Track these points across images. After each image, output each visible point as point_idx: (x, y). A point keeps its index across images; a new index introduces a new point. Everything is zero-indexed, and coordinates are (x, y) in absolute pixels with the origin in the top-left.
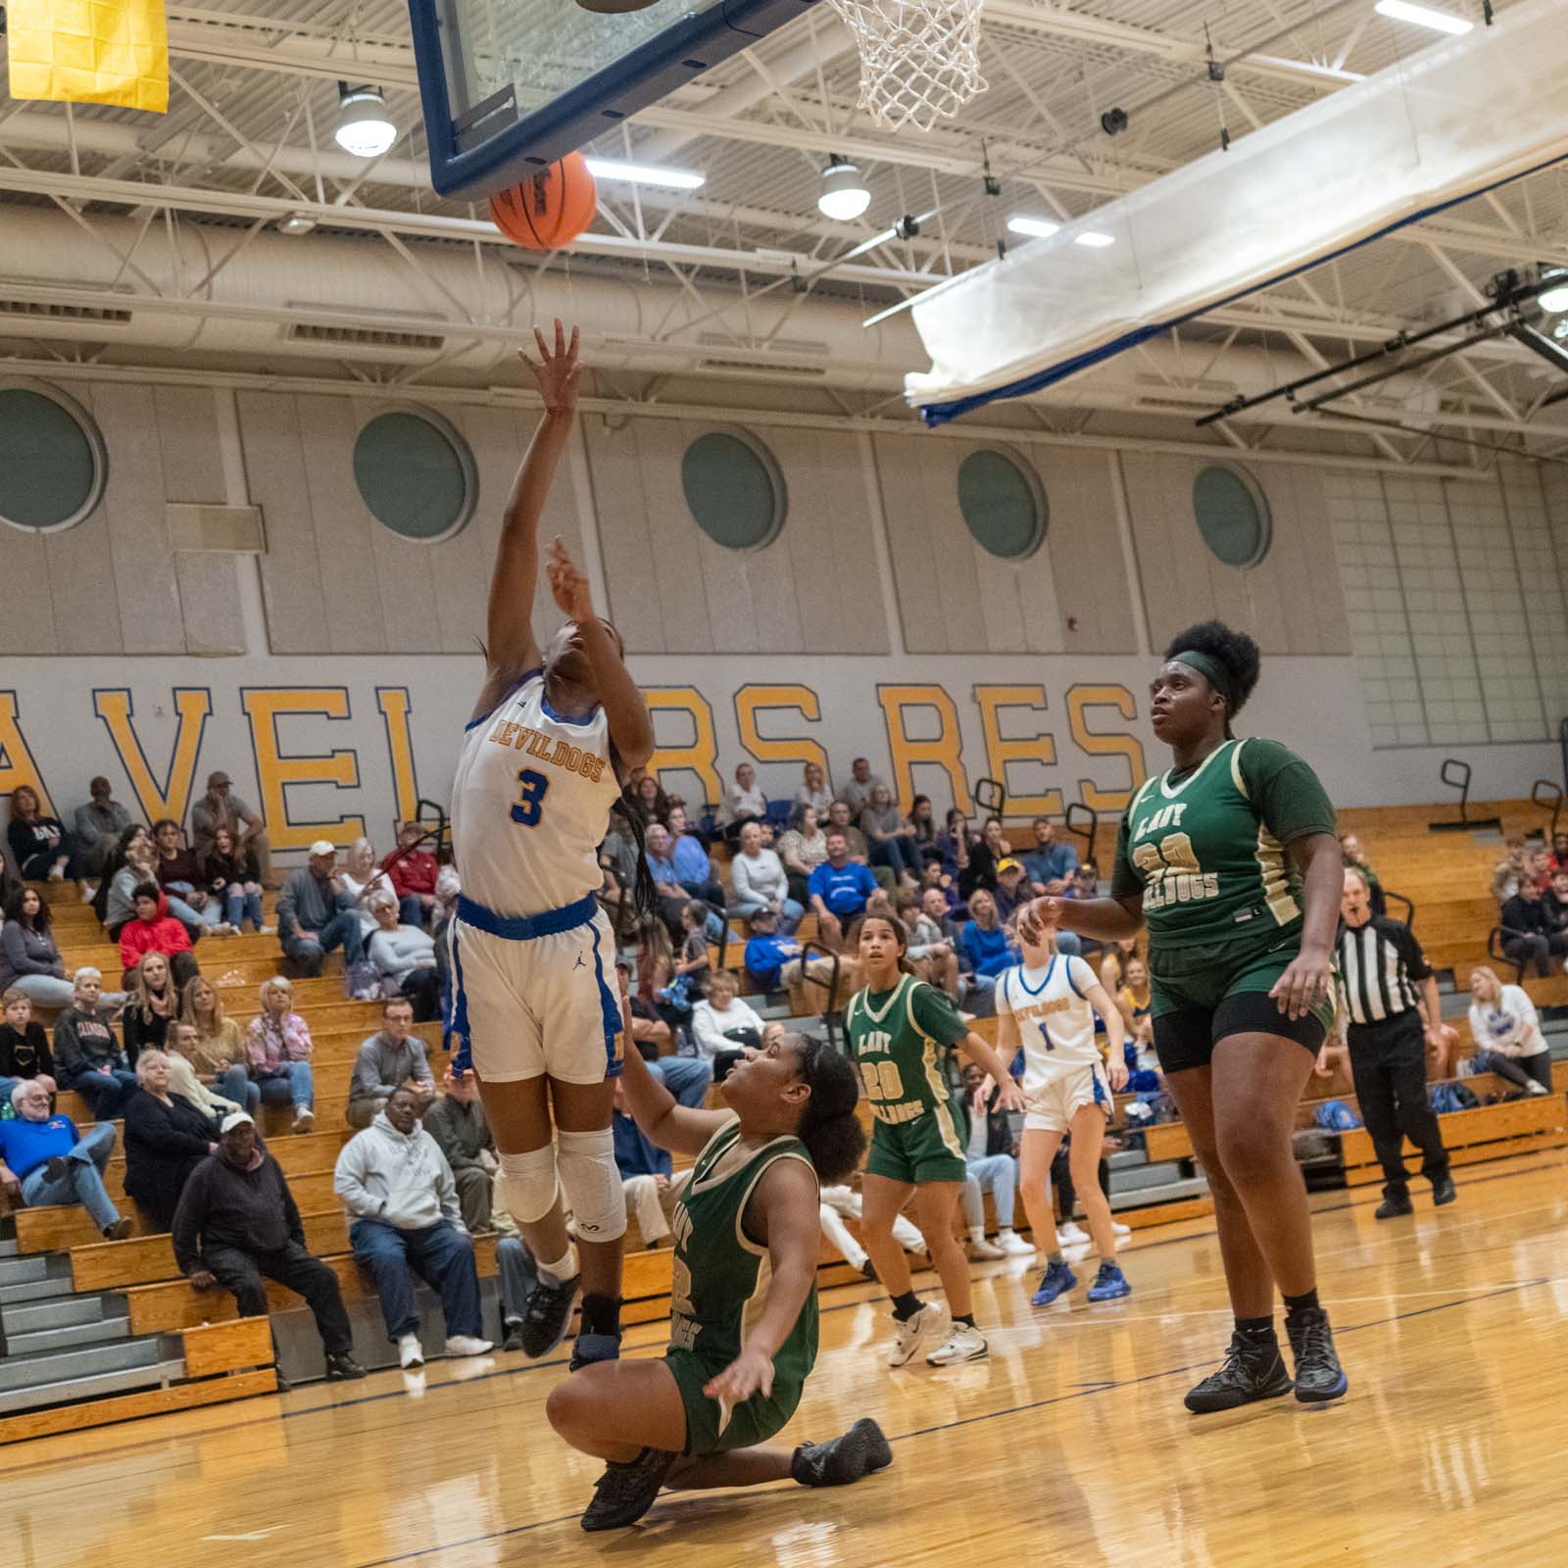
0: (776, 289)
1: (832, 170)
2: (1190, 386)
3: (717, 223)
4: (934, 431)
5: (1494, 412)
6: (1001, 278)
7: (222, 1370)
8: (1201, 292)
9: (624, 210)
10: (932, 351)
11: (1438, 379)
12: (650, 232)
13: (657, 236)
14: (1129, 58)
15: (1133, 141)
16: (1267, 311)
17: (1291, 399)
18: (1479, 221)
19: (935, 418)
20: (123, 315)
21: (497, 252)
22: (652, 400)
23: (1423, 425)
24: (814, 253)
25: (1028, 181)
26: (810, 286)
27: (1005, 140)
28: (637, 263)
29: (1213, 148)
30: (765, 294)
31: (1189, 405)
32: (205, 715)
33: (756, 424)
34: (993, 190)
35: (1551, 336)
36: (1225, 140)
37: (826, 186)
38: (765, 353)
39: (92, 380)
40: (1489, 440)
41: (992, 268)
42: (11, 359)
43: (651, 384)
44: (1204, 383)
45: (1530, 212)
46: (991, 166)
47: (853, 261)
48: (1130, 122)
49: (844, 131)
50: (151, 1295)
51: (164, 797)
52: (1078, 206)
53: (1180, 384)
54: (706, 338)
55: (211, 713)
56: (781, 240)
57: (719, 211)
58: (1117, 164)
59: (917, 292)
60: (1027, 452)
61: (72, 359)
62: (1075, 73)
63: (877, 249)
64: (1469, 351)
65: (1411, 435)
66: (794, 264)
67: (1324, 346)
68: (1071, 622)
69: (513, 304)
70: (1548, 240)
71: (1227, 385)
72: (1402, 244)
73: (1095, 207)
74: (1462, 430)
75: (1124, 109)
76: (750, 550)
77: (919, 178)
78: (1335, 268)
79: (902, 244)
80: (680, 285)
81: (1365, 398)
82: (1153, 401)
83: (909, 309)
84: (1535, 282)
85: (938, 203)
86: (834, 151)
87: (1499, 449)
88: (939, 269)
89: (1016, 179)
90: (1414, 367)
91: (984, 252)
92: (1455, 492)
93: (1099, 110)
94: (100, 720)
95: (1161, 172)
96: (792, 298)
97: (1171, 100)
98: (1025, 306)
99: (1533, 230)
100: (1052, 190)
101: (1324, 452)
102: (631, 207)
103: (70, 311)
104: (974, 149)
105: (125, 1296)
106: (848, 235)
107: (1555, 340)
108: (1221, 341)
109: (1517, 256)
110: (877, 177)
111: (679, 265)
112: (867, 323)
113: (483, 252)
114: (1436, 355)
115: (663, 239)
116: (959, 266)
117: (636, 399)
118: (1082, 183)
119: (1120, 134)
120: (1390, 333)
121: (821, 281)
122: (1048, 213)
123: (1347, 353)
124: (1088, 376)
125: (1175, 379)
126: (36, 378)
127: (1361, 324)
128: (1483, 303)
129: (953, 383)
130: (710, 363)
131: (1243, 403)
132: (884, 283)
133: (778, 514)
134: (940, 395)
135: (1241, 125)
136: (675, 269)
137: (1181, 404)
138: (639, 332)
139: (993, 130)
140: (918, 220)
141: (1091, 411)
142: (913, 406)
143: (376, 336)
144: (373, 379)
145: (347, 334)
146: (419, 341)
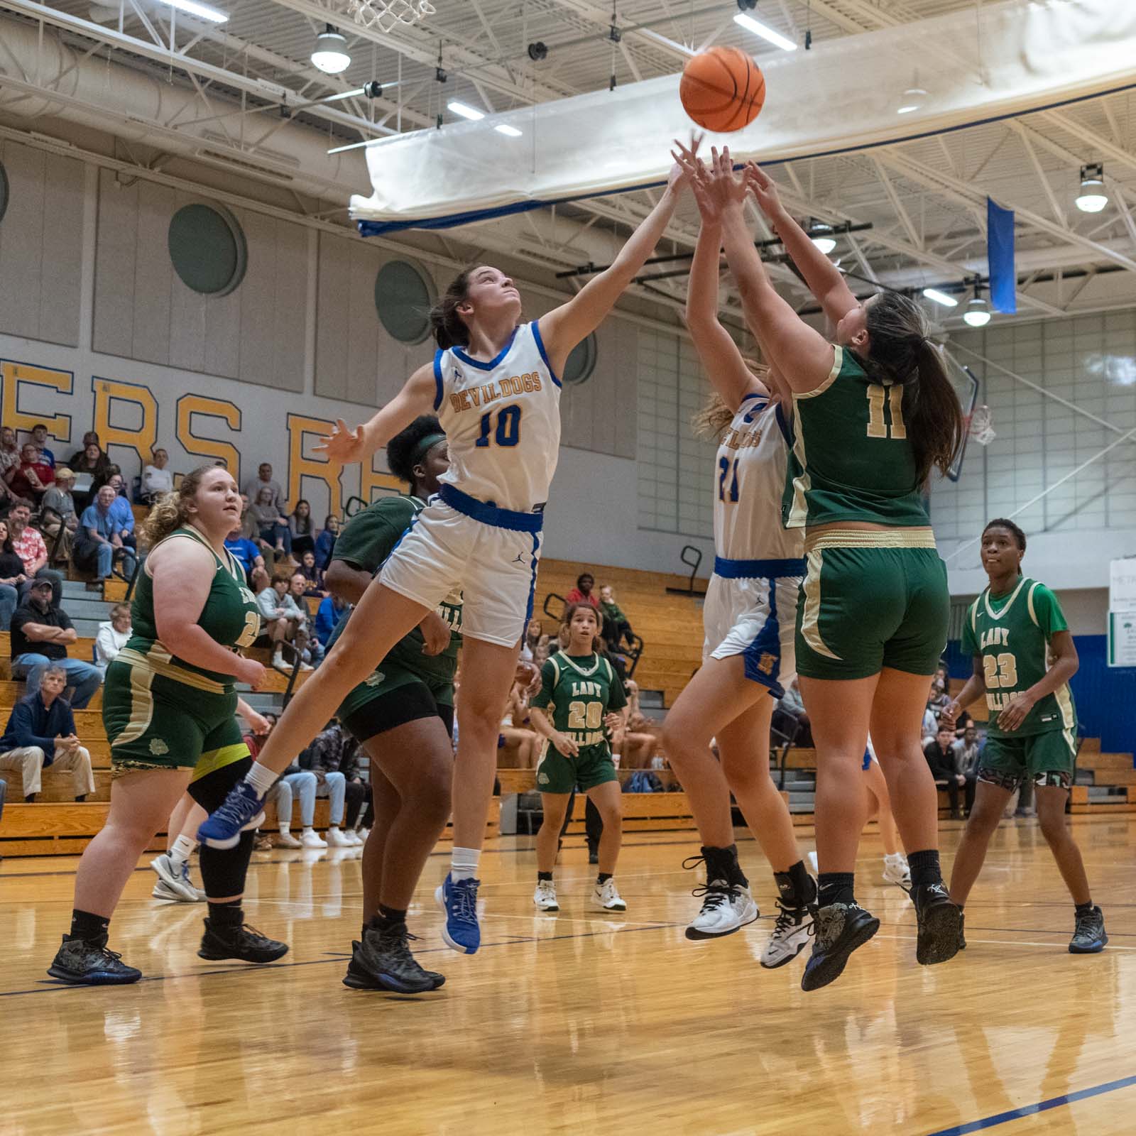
0: (267, 110)
1: (326, 35)
2: (556, 248)
3: (231, 52)
4: (365, 239)
6: (435, 142)
9: (162, 25)
10: (374, 182)
12: (180, 46)
13: (184, 50)
14: (557, 9)
15: (549, 68)
16: (621, 208)
18: (779, 179)
19: (368, 231)
21: (57, 32)
22: (157, 170)
24: (301, 91)
25: (469, 78)
26: (294, 114)
27: (458, 44)
28: (165, 67)
29: (603, 87)
30: (258, 113)
31: (555, 261)
33: (234, 205)
34: (441, 78)
36: (613, 84)
37: (319, 46)
38: (250, 155)
41: (430, 133)
43: (158, 158)
44: (568, 249)
45: (812, 183)
46: (443, 61)
47: (330, 104)
48: (549, 54)
49: (340, 10)
52: (501, 104)
53: (550, 247)
54: (206, 133)
56: (278, 76)
57: (235, 44)
58: (534, 80)
59: (373, 137)
60: (431, 269)
62: (517, 10)
63: (348, 99)
66: (284, 96)
69: (62, 74)
70: (821, 203)
71: (583, 253)
73: (513, 107)
75: (546, 44)
76: (211, 296)
77: (389, 56)
79: (368, 100)
80: (195, 90)
81: (678, 284)
82: (529, 253)
83: (365, 147)
85: (400, 78)
86: (331, 22)
88: (391, 124)
89: (459, 74)
91: (427, 121)
93: (529, 39)
95: (565, 94)
96: (278, 120)
97: (582, 45)
98: (450, 166)
100: (485, 88)
101: (641, 314)
102: (168, 24)
104: (433, 45)
106: (330, 84)
108: (584, 221)
110: (358, 48)
111: (197, 76)
112: (330, 152)
113: (45, 30)
115: (187, 54)
116: (407, 127)
117: (145, 166)
118: (505, 88)
119: (540, 61)
121: (302, 112)
122: (477, 102)
123: (671, 250)
124: (486, 225)
125: (548, 241)
127: (684, 232)
128: (770, 236)
129: (386, 208)
130: (207, 153)
131: (590, 268)
132: (349, 125)
133: (237, 274)
134: (374, 216)
135: (627, 75)
136: (194, 80)
137: (548, 259)
138: (156, 118)
139: (450, 35)
140: (383, 86)
141: (484, 250)
142: (353, 218)
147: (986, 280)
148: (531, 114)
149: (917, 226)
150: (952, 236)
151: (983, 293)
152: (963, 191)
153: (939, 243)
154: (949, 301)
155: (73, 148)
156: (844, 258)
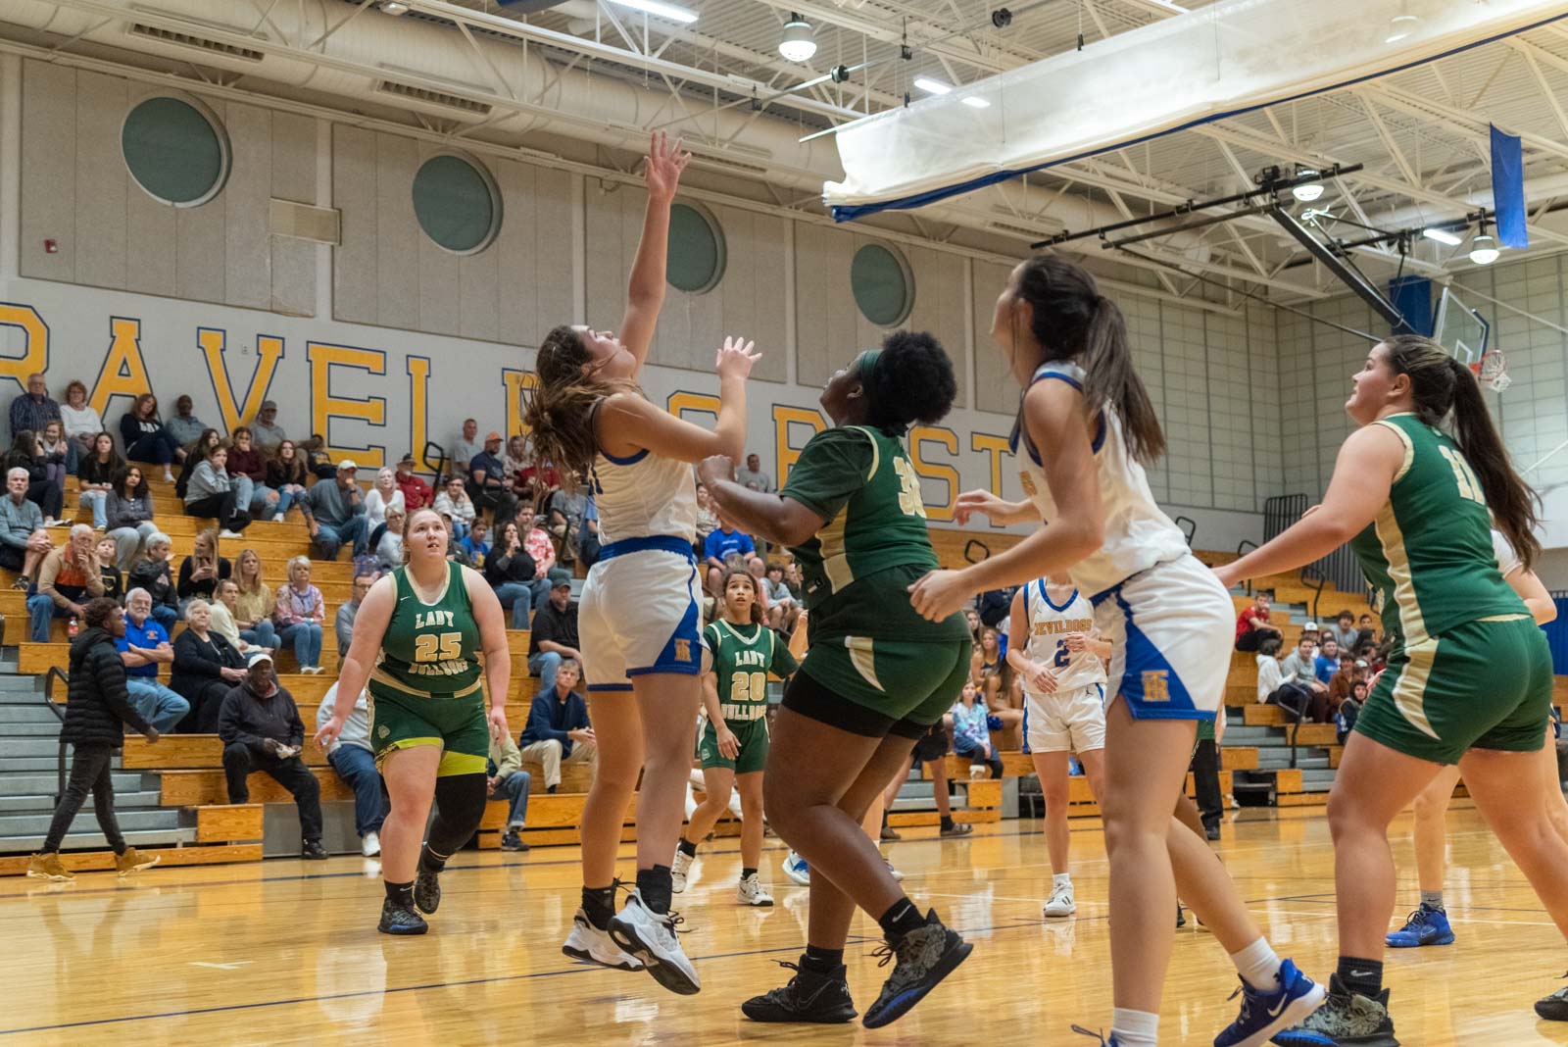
0: (739, 105)
1: (792, 25)
2: (1030, 218)
3: (702, 51)
4: (840, 225)
5: (1249, 268)
6: (904, 121)
7: (224, 840)
8: (1048, 151)
9: (636, 32)
10: (846, 167)
11: (1211, 238)
12: (653, 50)
13: (658, 54)
15: (1013, 34)
16: (1094, 172)
17: (1103, 238)
18: (1258, 127)
19: (842, 216)
20: (257, 55)
21: (539, 49)
23: (1196, 271)
24: (770, 84)
25: (934, 52)
26: (764, 107)
27: (921, 20)
28: (641, 72)
29: (1071, 48)
30: (730, 108)
31: (1029, 232)
32: (279, 358)
33: (712, 202)
34: (907, 56)
35: (1298, 218)
36: (1081, 43)
37: (786, 36)
38: (724, 151)
39: (228, 100)
40: (1242, 288)
41: (899, 112)
42: (170, 75)
44: (1042, 219)
45: (1295, 126)
46: (908, 38)
47: (799, 93)
48: (1013, 19)
50: (180, 778)
51: (240, 413)
52: (968, 75)
53: (1024, 217)
54: (684, 134)
55: (283, 357)
56: (747, 70)
57: (705, 42)
58: (1000, 48)
59: (842, 122)
60: (905, 250)
61: (215, 82)
63: (816, 86)
64: (1238, 221)
65: (1183, 275)
66: (755, 89)
67: (1132, 203)
69: (546, 89)
70: (1306, 148)
71: (1058, 222)
72: (1199, 136)
73: (979, 78)
74: (1224, 277)
75: (1010, 10)
76: (694, 293)
77: (855, 38)
78: (1147, 147)
79: (836, 86)
80: (670, 93)
81: (1157, 244)
82: (1002, 226)
83: (835, 133)
84: (1292, 177)
85: (866, 59)
86: (794, 10)
87: (1249, 295)
88: (859, 107)
89: (924, 49)
90: (1196, 227)
91: (894, 100)
92: (1212, 322)
93: (992, 7)
94: (200, 353)
95: (1032, 59)
96: (750, 114)
98: (919, 143)
99: (1296, 140)
100: (950, 61)
101: (1121, 280)
102: (641, 30)
103: (218, 46)
104: (897, 23)
105: (159, 776)
106: (797, 73)
107: (1301, 221)
108: (1057, 188)
109: (1282, 157)
110: (825, 34)
111: (671, 78)
112: (801, 140)
113: (529, 47)
114: (1213, 220)
115: (660, 57)
116: (875, 108)
117: (626, 171)
118: (971, 59)
119: (1004, 28)
120: (1182, 201)
121: (773, 103)
122: (941, 75)
123: (1148, 211)
124: (958, 201)
125: (1020, 211)
126: (187, 92)
127: (1161, 190)
128: (1252, 187)
129: (859, 192)
131: (1067, 236)
132: (818, 112)
133: (718, 270)
134: (848, 200)
135: (1093, 34)
136: (667, 80)
137: (1022, 230)
138: (634, 123)
139: (913, 12)
140: (849, 70)
141: (957, 227)
142: (827, 205)
143: (442, 98)
144: (435, 129)
145: (420, 93)
146: (474, 106)
147: (1492, 214)
148: (999, 83)
149: (1412, 162)
150: (1451, 170)
151: (1492, 229)
152: (1461, 120)
153: (1437, 179)
154: (1452, 240)
155: (560, 159)
156: (1333, 204)
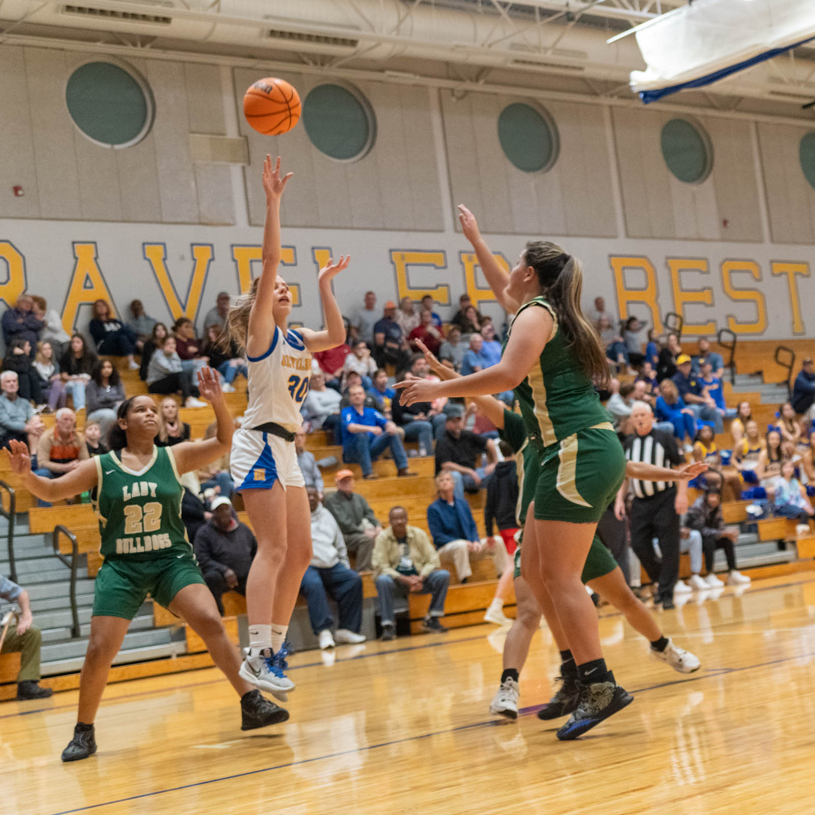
0: (558, 18)
2: (799, 85)
4: (647, 106)
6: (690, 17)
10: (647, 58)
19: (648, 99)
20: (166, 20)
22: (481, 82)
26: (577, 17)
30: (550, 22)
32: (210, 261)
33: (543, 98)
38: (549, 57)
39: (147, 58)
41: (685, 10)
42: (99, 44)
43: (481, 72)
44: (808, 84)
47: (603, 4)
51: (184, 308)
53: (794, 85)
54: (513, 46)
55: (213, 260)
59: (639, 23)
60: (702, 121)
61: (135, 45)
66: (568, 5)
68: (725, 223)
69: (400, 22)
76: (537, 173)
80: (499, 14)
82: (778, 93)
83: (634, 34)
88: (653, 10)
94: (146, 263)
96: (566, 25)
98: (704, 34)
103: (134, 16)
111: (500, 4)
112: (609, 41)
116: (665, 9)
117: (472, 81)
121: (583, 14)
124: (739, 77)
125: (791, 80)
126: (114, 56)
129: (659, 78)
130: (517, 61)
132: (620, 17)
133: (554, 153)
134: (652, 86)
136: (498, 7)
137: (794, 95)
138: (474, 42)
141: (741, 98)
142: (635, 91)
143: (318, 39)
144: (315, 63)
145: (300, 36)
146: (344, 42)
155: (418, 77)
